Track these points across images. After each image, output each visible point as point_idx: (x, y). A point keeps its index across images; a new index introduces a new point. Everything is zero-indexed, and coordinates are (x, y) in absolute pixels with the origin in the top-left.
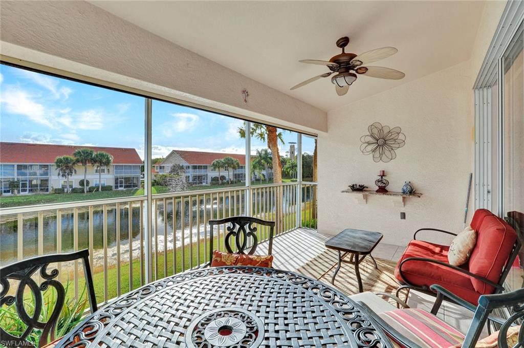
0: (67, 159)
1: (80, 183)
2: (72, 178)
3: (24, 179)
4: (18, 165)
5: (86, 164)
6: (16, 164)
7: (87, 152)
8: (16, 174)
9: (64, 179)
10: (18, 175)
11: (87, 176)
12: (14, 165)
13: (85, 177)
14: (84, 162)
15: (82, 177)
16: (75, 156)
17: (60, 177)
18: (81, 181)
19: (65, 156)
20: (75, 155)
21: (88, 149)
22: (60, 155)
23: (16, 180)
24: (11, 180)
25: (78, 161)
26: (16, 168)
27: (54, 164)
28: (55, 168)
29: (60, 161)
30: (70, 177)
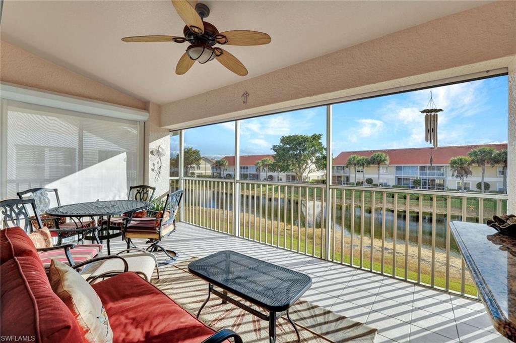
0: (461, 160)
1: (477, 185)
2: (467, 179)
3: (425, 178)
4: (420, 166)
5: (483, 164)
6: (419, 165)
7: (484, 152)
8: (419, 173)
9: (459, 180)
10: (421, 175)
11: (485, 178)
12: (417, 167)
13: (483, 179)
14: (481, 162)
15: (479, 180)
16: (471, 157)
17: (454, 177)
18: (478, 183)
19: (460, 157)
20: (470, 155)
21: (486, 148)
22: (455, 156)
23: (418, 179)
24: (415, 179)
25: (473, 162)
26: (419, 168)
27: (449, 165)
28: (450, 168)
29: (454, 162)
30: (465, 178)
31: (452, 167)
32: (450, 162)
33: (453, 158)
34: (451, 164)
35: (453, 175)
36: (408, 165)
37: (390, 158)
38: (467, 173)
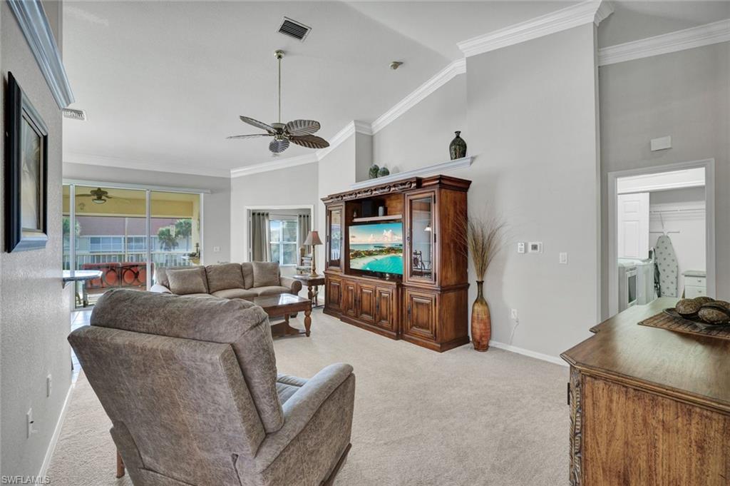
0: (168, 231)
2: (174, 251)
8: (123, 247)
9: (167, 253)
17: (163, 250)
25: (179, 233)
27: (157, 236)
28: (158, 240)
29: (162, 233)
30: (172, 250)
31: (160, 238)
32: (158, 233)
33: (161, 229)
34: (159, 235)
35: (161, 248)
36: (109, 236)
37: (80, 226)
38: (175, 245)
